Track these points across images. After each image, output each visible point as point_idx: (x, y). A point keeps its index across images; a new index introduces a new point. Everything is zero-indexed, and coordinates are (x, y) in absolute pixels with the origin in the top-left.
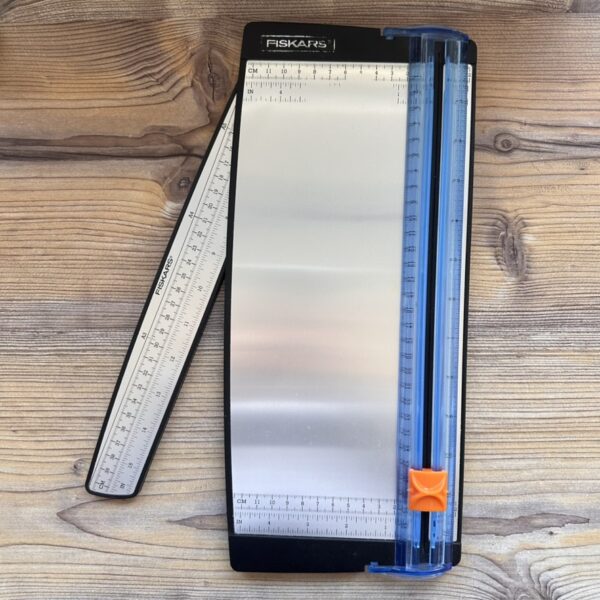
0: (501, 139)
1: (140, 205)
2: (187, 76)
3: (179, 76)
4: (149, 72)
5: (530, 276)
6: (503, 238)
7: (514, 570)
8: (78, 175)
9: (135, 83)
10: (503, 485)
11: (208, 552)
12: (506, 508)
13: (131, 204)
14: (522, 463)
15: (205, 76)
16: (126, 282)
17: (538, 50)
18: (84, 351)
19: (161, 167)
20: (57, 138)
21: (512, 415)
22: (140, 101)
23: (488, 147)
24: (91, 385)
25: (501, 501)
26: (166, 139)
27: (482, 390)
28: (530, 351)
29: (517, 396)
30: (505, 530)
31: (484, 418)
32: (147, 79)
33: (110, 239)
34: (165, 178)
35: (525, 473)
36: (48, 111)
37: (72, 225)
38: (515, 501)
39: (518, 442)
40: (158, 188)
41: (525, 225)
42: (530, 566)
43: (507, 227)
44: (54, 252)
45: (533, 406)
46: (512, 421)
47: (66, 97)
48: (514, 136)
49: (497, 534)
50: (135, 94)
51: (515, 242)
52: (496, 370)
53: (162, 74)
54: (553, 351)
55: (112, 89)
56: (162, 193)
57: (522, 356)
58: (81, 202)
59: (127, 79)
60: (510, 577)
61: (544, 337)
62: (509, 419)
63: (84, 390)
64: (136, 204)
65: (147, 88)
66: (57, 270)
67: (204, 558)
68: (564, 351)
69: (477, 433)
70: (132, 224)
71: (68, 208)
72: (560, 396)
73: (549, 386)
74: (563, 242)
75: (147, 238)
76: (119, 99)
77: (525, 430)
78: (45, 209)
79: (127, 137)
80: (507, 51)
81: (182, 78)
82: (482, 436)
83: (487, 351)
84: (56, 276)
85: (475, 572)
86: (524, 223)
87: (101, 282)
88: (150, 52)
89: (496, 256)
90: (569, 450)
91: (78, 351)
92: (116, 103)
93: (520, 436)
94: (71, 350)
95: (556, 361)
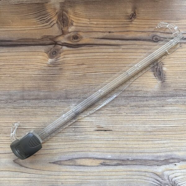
0: (154, 38)
1: (40, 60)
2: (55, 20)
3: (52, 20)
4: (43, 19)
5: (165, 80)
6: (156, 68)
7: (164, 177)
8: (21, 51)
9: (39, 22)
10: (159, 149)
11: (63, 173)
12: (160, 157)
13: (38, 60)
15: (61, 20)
16: (36, 85)
17: (165, 10)
18: (22, 107)
19: (47, 48)
20: (14, 40)
22: (41, 28)
23: (151, 40)
24: (24, 118)
25: (158, 154)
26: (49, 39)
27: (151, 118)
28: (166, 105)
29: (162, 119)
30: (160, 164)
31: (152, 127)
32: (42, 21)
33: (31, 71)
34: (48, 51)
35: (166, 145)
36: (12, 31)
37: (19, 67)
38: (163, 154)
40: (46, 55)
42: (169, 176)
43: (157, 65)
44: (13, 75)
45: (168, 123)
46: (161, 128)
47: (17, 27)
48: (159, 36)
49: (158, 165)
50: (39, 26)
51: (160, 70)
52: (156, 111)
53: (47, 19)
54: (174, 105)
55: (32, 24)
56: (47, 56)
57: (164, 106)
58: (22, 59)
59: (37, 21)
60: (162, 180)
61: (170, 100)
62: (160, 127)
63: (22, 120)
64: (39, 60)
65: (43, 24)
66: (14, 81)
67: (61, 175)
68: (177, 104)
69: (150, 132)
70: (38, 66)
71: (18, 61)
72: (176, 119)
73: (173, 116)
74: (176, 70)
75: (43, 70)
76: (34, 27)
77: (166, 131)
78: (11, 62)
79: (36, 39)
80: (155, 10)
81: (54, 20)
82: (152, 133)
83: (152, 105)
84: (14, 83)
85: (151, 178)
87: (28, 85)
88: (44, 13)
89: (154, 74)
90: (180, 137)
91: (20, 107)
92: (33, 29)
93: (164, 132)
94: (18, 107)
95: (175, 108)
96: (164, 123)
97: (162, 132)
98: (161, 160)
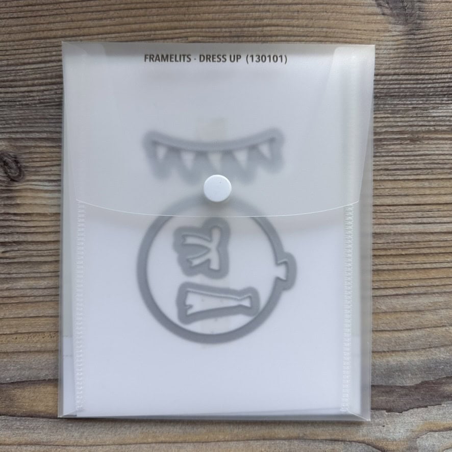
5: (424, 23)
10: (396, 334)
12: (401, 370)
14: (424, 301)
21: (407, 228)
25: (393, 360)
28: (429, 132)
29: (412, 200)
30: (401, 402)
35: (429, 316)
38: (414, 359)
39: (416, 269)
45: (437, 214)
46: (406, 238)
49: (389, 410)
57: (418, 139)
61: (448, 111)
62: (402, 234)
77: (427, 251)
93: (420, 259)
96: (419, 214)
97: (412, 260)
98: (403, 387)
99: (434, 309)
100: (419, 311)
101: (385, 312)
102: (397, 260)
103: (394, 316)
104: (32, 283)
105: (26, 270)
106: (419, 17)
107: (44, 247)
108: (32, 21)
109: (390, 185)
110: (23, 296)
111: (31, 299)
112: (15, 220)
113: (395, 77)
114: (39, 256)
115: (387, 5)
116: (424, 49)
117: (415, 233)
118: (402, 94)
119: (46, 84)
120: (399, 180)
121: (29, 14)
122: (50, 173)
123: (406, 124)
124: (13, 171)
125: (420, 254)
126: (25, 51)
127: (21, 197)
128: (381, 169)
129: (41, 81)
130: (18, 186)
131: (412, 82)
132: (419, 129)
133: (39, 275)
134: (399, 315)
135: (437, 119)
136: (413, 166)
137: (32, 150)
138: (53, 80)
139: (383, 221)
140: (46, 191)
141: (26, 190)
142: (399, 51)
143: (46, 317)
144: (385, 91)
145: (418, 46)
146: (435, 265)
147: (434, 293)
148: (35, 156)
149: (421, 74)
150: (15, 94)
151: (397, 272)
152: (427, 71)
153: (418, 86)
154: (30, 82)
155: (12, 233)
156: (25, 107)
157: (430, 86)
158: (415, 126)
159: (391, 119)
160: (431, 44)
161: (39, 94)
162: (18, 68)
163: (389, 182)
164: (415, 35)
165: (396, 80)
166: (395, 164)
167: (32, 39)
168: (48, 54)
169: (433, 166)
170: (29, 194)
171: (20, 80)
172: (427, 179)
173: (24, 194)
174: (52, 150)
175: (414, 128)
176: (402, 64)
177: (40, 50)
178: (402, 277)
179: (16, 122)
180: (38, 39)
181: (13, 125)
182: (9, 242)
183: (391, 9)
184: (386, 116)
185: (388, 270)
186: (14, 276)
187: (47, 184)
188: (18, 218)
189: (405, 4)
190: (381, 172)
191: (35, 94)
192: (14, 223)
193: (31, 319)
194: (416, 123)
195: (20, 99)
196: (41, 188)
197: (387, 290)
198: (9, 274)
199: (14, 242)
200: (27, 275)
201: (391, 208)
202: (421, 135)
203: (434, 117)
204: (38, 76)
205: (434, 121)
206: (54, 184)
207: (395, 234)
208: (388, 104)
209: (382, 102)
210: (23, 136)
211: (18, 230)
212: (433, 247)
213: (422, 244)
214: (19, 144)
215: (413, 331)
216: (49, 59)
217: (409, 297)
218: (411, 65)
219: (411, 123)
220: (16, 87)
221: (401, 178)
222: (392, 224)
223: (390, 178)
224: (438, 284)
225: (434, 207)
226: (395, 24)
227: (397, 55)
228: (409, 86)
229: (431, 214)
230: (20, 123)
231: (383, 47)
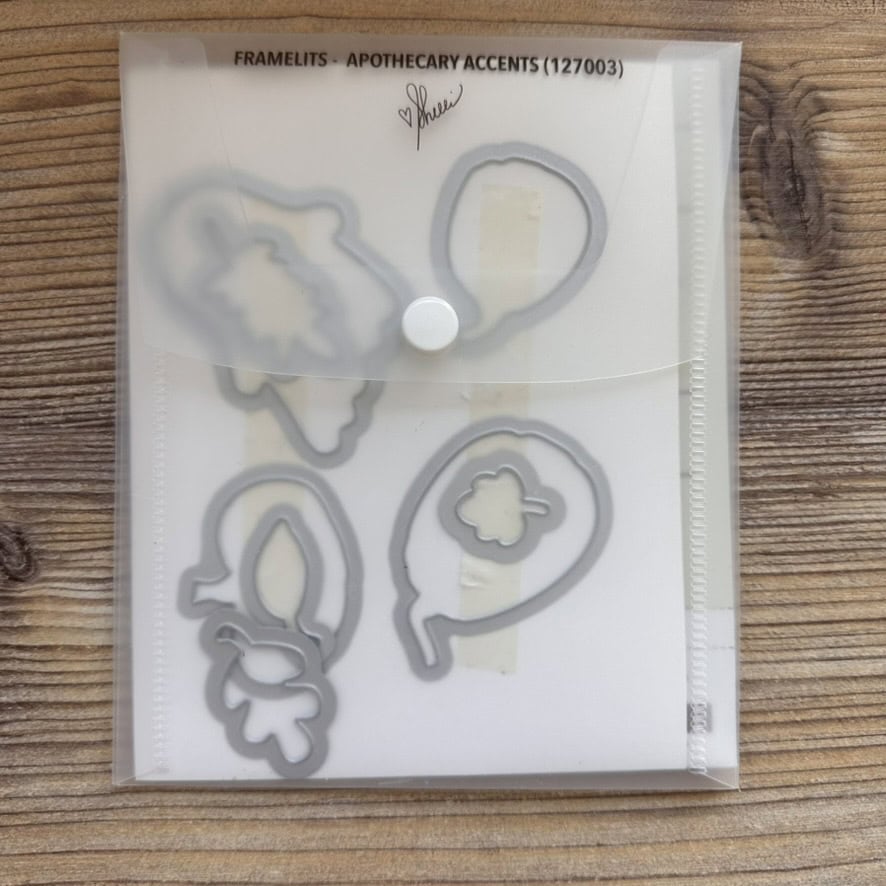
14: (836, 812)
21: (806, 670)
39: (823, 750)
41: (823, 107)
86: (818, 101)
99: (858, 827)
100: (828, 831)
101: (762, 836)
102: (785, 733)
103: (778, 843)
104: (58, 785)
105: (44, 759)
106: (834, 244)
107: (81, 714)
108: (47, 249)
109: (773, 584)
110: (39, 812)
111: (56, 817)
112: (22, 660)
113: (786, 366)
114: (69, 732)
115: (769, 218)
116: (844, 309)
117: (822, 679)
118: (798, 400)
119: (79, 383)
120: (792, 574)
121: (43, 236)
122: (89, 564)
123: (806, 461)
124: (14, 560)
125: (831, 720)
126: (34, 314)
127: (31, 612)
128: (757, 553)
129: (67, 376)
130: (24, 590)
131: (818, 375)
132: (832, 470)
133: (71, 769)
134: (788, 841)
135: (867, 449)
136: (818, 546)
137: (53, 517)
138: (94, 374)
139: (759, 656)
140: (83, 602)
141: (41, 598)
142: (794, 311)
143: (86, 852)
144: (764, 394)
145: (830, 301)
146: (860, 741)
147: (858, 796)
148: (59, 530)
149: (837, 359)
150: (15, 402)
151: (785, 758)
152: (851, 352)
153: (831, 383)
154: (45, 378)
155: (14, 686)
156: (35, 429)
157: (853, 382)
158: (824, 464)
159: (777, 452)
160: (857, 297)
161: (65, 402)
162: (21, 348)
163: (772, 579)
164: (825, 279)
165: (788, 371)
166: (784, 542)
167: (50, 288)
168: (81, 320)
169: (858, 544)
170: (49, 608)
171: (26, 374)
172: (848, 572)
173: (37, 607)
174: (93, 517)
175: (823, 470)
176: (798, 338)
177: (65, 311)
178: (795, 765)
179: (19, 459)
180: (60, 287)
181: (13, 466)
182: (9, 704)
183: (778, 226)
184: (765, 444)
185: (769, 753)
186: (20, 770)
187: (83, 586)
188: (27, 655)
189: (806, 215)
190: (757, 559)
191: (55, 402)
192: (17, 666)
193: (56, 857)
194: (825, 459)
195: (25, 413)
196: (72, 594)
197: (766, 793)
198: (10, 767)
199: (20, 704)
200: (47, 770)
201: (776, 630)
202: (835, 483)
203: (862, 445)
204: (61, 364)
205: (861, 454)
206: (98, 586)
207: (782, 681)
208: (771, 422)
209: (759, 417)
210: (34, 488)
211: (27, 679)
212: (856, 706)
213: (835, 701)
214: (24, 505)
215: (817, 871)
216: (84, 329)
217: (809, 804)
218: (817, 342)
219: (816, 460)
220: (16, 387)
221: (795, 569)
222: (777, 662)
223: (775, 570)
224: (864, 777)
225: (858, 627)
226: (784, 256)
227: (788, 321)
228: (812, 383)
229: (852, 640)
230: (26, 463)
231: (762, 305)
